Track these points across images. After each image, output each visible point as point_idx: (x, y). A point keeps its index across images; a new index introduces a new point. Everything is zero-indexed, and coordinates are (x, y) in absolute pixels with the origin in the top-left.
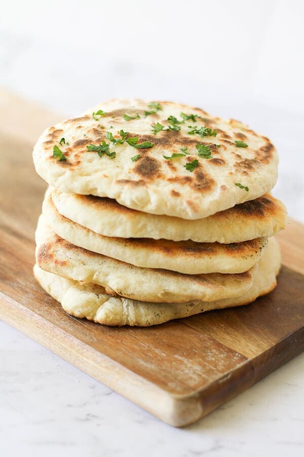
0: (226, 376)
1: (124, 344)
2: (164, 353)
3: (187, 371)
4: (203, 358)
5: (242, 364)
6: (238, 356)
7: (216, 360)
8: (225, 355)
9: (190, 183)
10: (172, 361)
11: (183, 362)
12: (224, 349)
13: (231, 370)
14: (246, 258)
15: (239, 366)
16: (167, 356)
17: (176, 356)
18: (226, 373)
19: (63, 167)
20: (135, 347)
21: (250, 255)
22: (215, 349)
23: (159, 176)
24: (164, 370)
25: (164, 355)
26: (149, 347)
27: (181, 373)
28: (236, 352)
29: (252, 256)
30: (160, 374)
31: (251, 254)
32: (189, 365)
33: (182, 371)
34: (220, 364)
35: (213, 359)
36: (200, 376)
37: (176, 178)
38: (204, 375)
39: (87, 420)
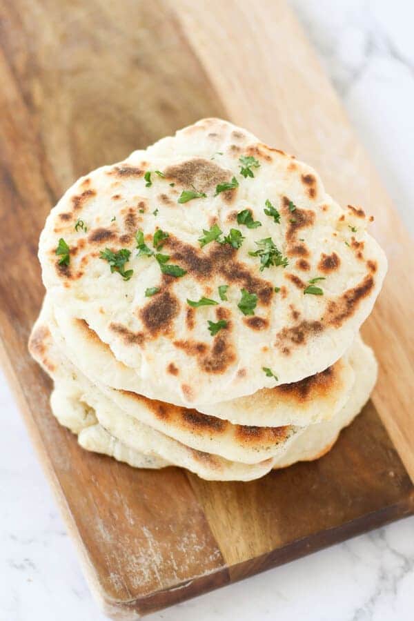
0: (184, 584)
1: (96, 487)
2: (134, 519)
3: (142, 560)
4: (174, 543)
5: (213, 571)
6: (216, 555)
7: (187, 552)
8: (201, 548)
9: (201, 356)
10: (134, 537)
11: (147, 542)
12: (206, 537)
13: (195, 576)
14: (258, 451)
15: (208, 572)
16: (134, 525)
17: (145, 530)
18: (185, 580)
19: (60, 275)
20: (107, 496)
21: (265, 447)
22: (197, 533)
23: (167, 333)
24: (117, 549)
25: (132, 523)
26: (121, 501)
27: (135, 561)
28: (217, 548)
29: (268, 448)
30: (111, 553)
31: (267, 446)
32: (151, 550)
33: (137, 558)
34: (188, 562)
35: (184, 550)
36: (154, 573)
37: (187, 342)
38: (157, 575)
39: (22, 567)
